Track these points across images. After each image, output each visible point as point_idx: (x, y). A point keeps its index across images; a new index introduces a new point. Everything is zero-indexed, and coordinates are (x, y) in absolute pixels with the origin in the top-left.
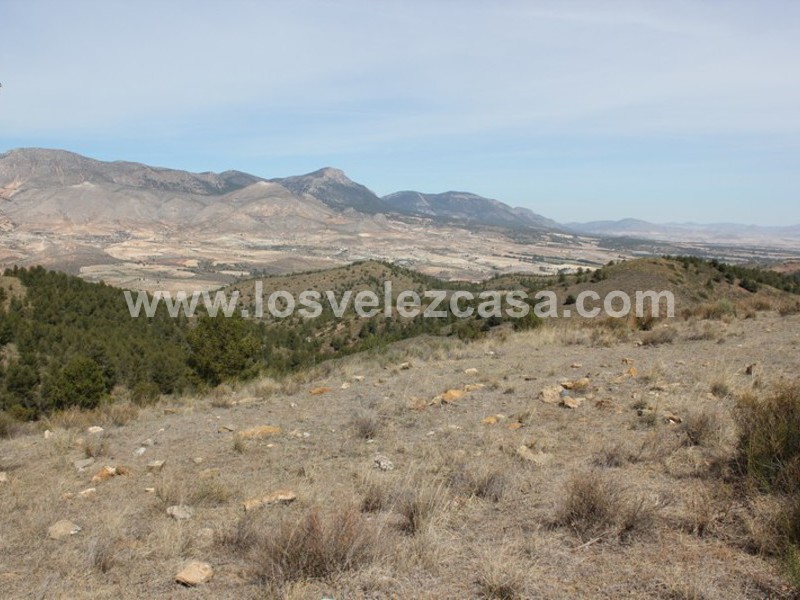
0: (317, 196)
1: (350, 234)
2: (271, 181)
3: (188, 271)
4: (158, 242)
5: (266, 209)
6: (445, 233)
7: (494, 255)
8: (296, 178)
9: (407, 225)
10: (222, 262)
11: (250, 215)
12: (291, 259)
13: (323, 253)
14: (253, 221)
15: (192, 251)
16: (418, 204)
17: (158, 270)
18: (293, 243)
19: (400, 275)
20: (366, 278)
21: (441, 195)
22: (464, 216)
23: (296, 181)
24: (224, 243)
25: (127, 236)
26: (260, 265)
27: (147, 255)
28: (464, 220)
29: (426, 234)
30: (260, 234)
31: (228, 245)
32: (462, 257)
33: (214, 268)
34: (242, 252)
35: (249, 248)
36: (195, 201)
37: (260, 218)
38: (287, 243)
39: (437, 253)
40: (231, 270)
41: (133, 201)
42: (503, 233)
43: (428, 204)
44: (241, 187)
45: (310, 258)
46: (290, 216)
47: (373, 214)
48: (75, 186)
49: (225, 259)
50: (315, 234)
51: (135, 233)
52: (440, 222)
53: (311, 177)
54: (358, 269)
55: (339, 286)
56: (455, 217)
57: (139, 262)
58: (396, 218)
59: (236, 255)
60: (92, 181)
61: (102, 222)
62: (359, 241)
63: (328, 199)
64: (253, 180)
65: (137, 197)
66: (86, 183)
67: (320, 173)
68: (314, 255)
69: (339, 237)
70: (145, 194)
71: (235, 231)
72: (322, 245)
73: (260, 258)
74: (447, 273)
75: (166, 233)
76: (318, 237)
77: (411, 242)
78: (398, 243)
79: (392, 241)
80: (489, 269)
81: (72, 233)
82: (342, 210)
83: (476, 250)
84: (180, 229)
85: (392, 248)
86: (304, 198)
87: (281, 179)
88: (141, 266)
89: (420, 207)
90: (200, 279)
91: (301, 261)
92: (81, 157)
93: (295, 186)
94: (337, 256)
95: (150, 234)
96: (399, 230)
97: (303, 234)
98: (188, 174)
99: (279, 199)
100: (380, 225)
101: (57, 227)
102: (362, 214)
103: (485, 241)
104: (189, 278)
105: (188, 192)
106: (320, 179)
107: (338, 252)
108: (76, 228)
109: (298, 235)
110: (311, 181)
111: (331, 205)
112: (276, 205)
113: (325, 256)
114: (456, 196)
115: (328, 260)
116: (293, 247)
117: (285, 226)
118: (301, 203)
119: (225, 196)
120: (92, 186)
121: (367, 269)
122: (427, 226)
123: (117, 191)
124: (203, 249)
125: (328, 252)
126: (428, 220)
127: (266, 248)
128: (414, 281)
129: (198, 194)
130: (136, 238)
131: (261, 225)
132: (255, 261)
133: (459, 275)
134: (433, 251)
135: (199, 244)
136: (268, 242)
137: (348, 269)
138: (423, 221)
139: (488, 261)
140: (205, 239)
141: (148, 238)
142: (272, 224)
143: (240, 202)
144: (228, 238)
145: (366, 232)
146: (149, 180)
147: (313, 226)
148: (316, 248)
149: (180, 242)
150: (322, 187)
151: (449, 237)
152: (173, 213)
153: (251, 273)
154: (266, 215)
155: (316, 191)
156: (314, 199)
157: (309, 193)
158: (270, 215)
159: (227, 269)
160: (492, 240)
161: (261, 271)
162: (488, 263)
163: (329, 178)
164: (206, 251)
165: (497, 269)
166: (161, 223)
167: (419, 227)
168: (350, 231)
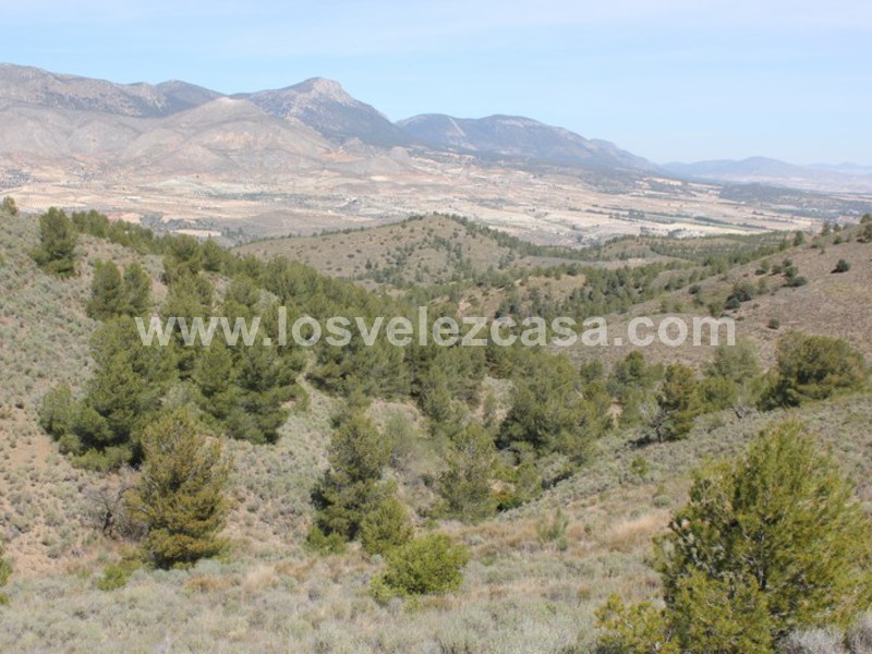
0: (306, 120)
1: (359, 177)
2: (232, 97)
4: (75, 187)
5: (233, 139)
6: (495, 177)
7: (571, 209)
8: (270, 92)
9: (439, 165)
10: (176, 217)
11: (208, 147)
12: (278, 212)
13: (321, 204)
14: (214, 157)
15: (129, 201)
16: (449, 134)
18: (274, 189)
19: (478, 235)
20: (431, 239)
21: (482, 120)
22: (516, 151)
23: (270, 97)
24: (172, 189)
25: (26, 177)
26: (234, 222)
27: (62, 206)
28: (522, 158)
29: (469, 178)
30: (225, 176)
31: (178, 192)
32: (525, 212)
33: (166, 225)
34: (203, 203)
35: (210, 196)
36: (125, 126)
37: (223, 151)
38: (265, 189)
39: (487, 206)
40: (195, 229)
41: (30, 124)
42: (580, 178)
43: (463, 134)
44: (191, 106)
45: (304, 211)
46: (268, 149)
47: (389, 148)
49: (180, 213)
50: (307, 175)
51: (36, 173)
52: (487, 160)
53: (294, 92)
55: (393, 250)
56: (504, 153)
58: (421, 154)
59: (193, 207)
62: (373, 188)
63: (320, 124)
64: (209, 96)
65: (36, 118)
67: (305, 86)
68: (308, 207)
69: (343, 181)
70: (50, 116)
71: (188, 171)
72: (320, 193)
75: (82, 173)
76: (310, 181)
77: (448, 190)
78: (430, 190)
79: (421, 188)
82: (342, 141)
83: (544, 200)
84: (103, 167)
85: (422, 199)
86: (288, 122)
87: (248, 95)
89: (451, 137)
93: (272, 106)
94: (342, 209)
95: (59, 174)
96: (428, 170)
97: (290, 176)
98: (111, 85)
99: (250, 124)
100: (402, 164)
102: (372, 147)
103: (555, 188)
105: (110, 111)
106: (306, 95)
107: (343, 204)
109: (281, 177)
110: (294, 98)
111: (327, 135)
112: (246, 133)
113: (326, 209)
114: (507, 122)
115: (330, 216)
116: (276, 196)
117: (262, 163)
118: (283, 131)
119: (167, 120)
121: (431, 226)
122: (468, 165)
124: (143, 197)
125: (329, 204)
126: (468, 157)
127: (235, 197)
128: (499, 245)
129: (127, 115)
130: (40, 181)
131: (227, 164)
132: (224, 216)
134: (482, 203)
135: (136, 190)
136: (239, 189)
137: (404, 227)
138: (460, 159)
139: (563, 217)
140: (144, 182)
141: (59, 181)
142: (243, 161)
143: (192, 128)
144: (178, 183)
145: (383, 174)
146: (52, 94)
147: (303, 165)
148: (310, 197)
149: (107, 187)
150: (310, 107)
151: (502, 182)
152: (92, 143)
153: (223, 234)
154: (233, 148)
155: (301, 112)
156: (303, 124)
157: (291, 115)
158: (238, 147)
159: (185, 227)
160: (565, 187)
161: (237, 231)
162: (564, 221)
163: (320, 94)
164: (149, 201)
165: (578, 229)
166: (74, 158)
167: (456, 167)
168: (358, 172)
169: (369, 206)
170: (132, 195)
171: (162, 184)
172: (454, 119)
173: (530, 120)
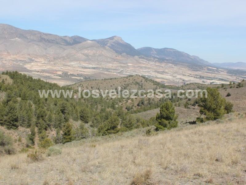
0: (111, 48)
1: (124, 64)
2: (92, 41)
3: (58, 76)
4: (46, 64)
5: (90, 52)
6: (163, 65)
7: (183, 75)
8: (102, 40)
9: (147, 61)
10: (72, 73)
11: (83, 54)
12: (100, 73)
13: (113, 71)
14: (85, 57)
15: (60, 68)
16: (152, 53)
17: (46, 75)
18: (100, 66)
19: (148, 81)
20: (134, 82)
21: (161, 49)
22: (171, 58)
23: (102, 41)
24: (72, 65)
25: (33, 61)
26: (87, 75)
27: (41, 69)
28: (171, 60)
29: (155, 65)
30: (87, 62)
31: (74, 66)
32: (170, 75)
33: (69, 75)
34: (80, 69)
35: (83, 68)
36: (61, 47)
37: (87, 55)
38: (98, 66)
39: (160, 73)
40: (76, 77)
41: (35, 46)
42: (187, 66)
43: (156, 53)
44: (79, 43)
45: (108, 73)
46: (100, 55)
48: (12, 39)
49: (73, 72)
50: (110, 63)
51: (36, 60)
52: (161, 60)
53: (109, 40)
54: (131, 78)
56: (167, 58)
57: (38, 72)
58: (143, 58)
59: (77, 70)
60: (19, 37)
61: (23, 55)
62: (128, 67)
63: (115, 49)
64: (85, 40)
65: (37, 45)
66: (17, 38)
67: (112, 38)
68: (109, 72)
69: (119, 65)
71: (77, 61)
72: (113, 68)
73: (88, 72)
74: (164, 81)
75: (49, 60)
76: (111, 65)
77: (149, 68)
78: (144, 68)
79: (141, 67)
80: (181, 81)
81: (10, 59)
82: (121, 54)
83: (176, 72)
84: (54, 59)
85: (141, 71)
86: (106, 48)
87: (96, 40)
88: (39, 73)
89: (152, 54)
90: (64, 80)
91: (104, 74)
92: (15, 28)
93: (102, 43)
94: (119, 73)
95: (42, 60)
96: (144, 62)
97: (105, 63)
98: (58, 36)
99: (95, 48)
100: (137, 61)
101: (4, 56)
102: (129, 56)
103: (180, 69)
104: (58, 79)
105: (57, 43)
106: (112, 41)
107: (120, 71)
108: (12, 56)
109: (103, 63)
110: (109, 41)
111: (117, 52)
112: (94, 51)
113: (114, 72)
114: (168, 50)
115: (114, 74)
116: (101, 68)
117: (98, 59)
118: (104, 50)
119: (73, 46)
120: (19, 39)
121: (135, 78)
122: (156, 62)
123: (29, 42)
124: (64, 67)
125: (115, 71)
126: (156, 59)
127: (89, 68)
128: (154, 84)
129: (62, 45)
130: (37, 62)
131: (88, 59)
132: (85, 73)
133: (168, 83)
134: (158, 72)
135: (62, 65)
136: (91, 66)
137: (127, 78)
138: (154, 60)
139: (181, 77)
140: (65, 63)
141: (42, 62)
142: (92, 58)
143: (80, 49)
144: (74, 64)
145: (131, 63)
146: (42, 38)
147: (109, 60)
148: (110, 69)
149: (54, 64)
150: (113, 44)
151: (165, 67)
152: (52, 52)
153: (84, 78)
154: (90, 55)
155: (110, 45)
156: (110, 49)
157: (108, 46)
158: (91, 54)
159: (74, 76)
160: (182, 69)
161: (88, 78)
162: (181, 78)
163: (116, 40)
164: (65, 68)
165: (185, 81)
166: (47, 56)
167: (152, 62)
168: (124, 63)
169: (126, 72)
170: (62, 67)
171: (71, 63)
172: (153, 49)
173: (175, 50)
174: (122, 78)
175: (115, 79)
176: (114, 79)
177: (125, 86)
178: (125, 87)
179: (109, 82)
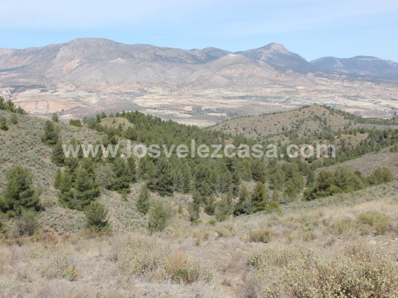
0: (267, 62)
1: (291, 87)
2: (235, 53)
3: (187, 113)
4: (166, 95)
5: (234, 72)
6: (356, 85)
7: (392, 100)
8: (252, 50)
9: (329, 80)
10: (208, 108)
11: (223, 76)
12: (252, 104)
13: (273, 100)
14: (226, 80)
15: (188, 100)
16: (335, 66)
17: (168, 113)
18: (252, 94)
19: (335, 114)
20: (313, 116)
21: (351, 59)
22: (368, 72)
23: (252, 53)
24: (207, 95)
25: (146, 92)
26: (233, 109)
27: (160, 104)
28: (370, 76)
29: (343, 86)
30: (230, 88)
31: (210, 96)
32: (369, 101)
33: (203, 111)
34: (220, 101)
35: (224, 98)
36: (188, 68)
37: (230, 78)
38: (248, 94)
39: (351, 99)
40: (215, 113)
41: (148, 69)
43: (342, 66)
44: (216, 58)
45: (265, 103)
46: (250, 76)
47: (306, 73)
48: (111, 61)
49: (210, 106)
50: (267, 88)
51: (150, 90)
52: (352, 78)
53: (262, 50)
54: (307, 110)
56: (361, 74)
57: (155, 109)
58: (321, 76)
59: (216, 103)
60: (122, 57)
61: (129, 84)
62: (297, 92)
63: (274, 64)
64: (225, 53)
65: (150, 66)
66: (119, 59)
67: (268, 47)
68: (267, 101)
69: (283, 89)
70: (156, 65)
71: (214, 87)
72: (273, 95)
73: (233, 104)
74: (359, 112)
75: (170, 89)
76: (269, 90)
77: (332, 92)
78: (324, 92)
79: (319, 91)
80: (390, 109)
81: (111, 91)
82: (284, 71)
83: (379, 96)
84: (178, 86)
85: (320, 97)
86: (259, 63)
87: (242, 52)
88: (157, 111)
89: (337, 68)
90: (196, 119)
91: (260, 106)
92: (114, 42)
93: (253, 56)
94: (282, 102)
95: (160, 90)
96: (323, 83)
97: (260, 88)
98: (182, 50)
99: (241, 65)
100: (311, 81)
101: (102, 87)
102: (298, 73)
103: (385, 89)
104: (188, 118)
106: (268, 51)
107: (283, 100)
108: (114, 87)
109: (256, 89)
110: (263, 52)
111: (277, 68)
112: (240, 69)
113: (275, 102)
114: (363, 59)
115: (276, 105)
116: (253, 97)
117: (247, 83)
118: (257, 68)
119: (206, 65)
120: (123, 60)
121: (313, 110)
122: (343, 80)
123: (137, 63)
124: (194, 99)
125: (277, 100)
126: (344, 76)
127: (235, 98)
128: (345, 118)
129: (189, 63)
130: (151, 93)
131: (231, 83)
132: (229, 107)
133: (367, 114)
134: (349, 98)
135: (191, 96)
136: (237, 94)
137: (300, 111)
138: (340, 77)
139: (388, 103)
140: (195, 93)
141: (159, 93)
142: (239, 82)
143: (217, 68)
144: (210, 92)
145: (302, 86)
146: (158, 56)
147: (266, 83)
148: (268, 97)
149: (179, 95)
150: (270, 56)
151: (359, 88)
152: (174, 76)
153: (227, 115)
154: (234, 76)
155: (266, 59)
156: (266, 64)
157: (262, 60)
158: (237, 76)
159: (212, 112)
160: (390, 89)
161: (234, 113)
162: (388, 105)
163: (275, 50)
164: (196, 101)
165: (395, 109)
166: (167, 83)
167: (337, 81)
168: (290, 85)
169: (295, 101)
170: (190, 98)
171: (203, 93)
172: (337, 59)
173: (375, 58)
174: (291, 111)
175: (281, 112)
176: (278, 113)
177: (297, 123)
178: (297, 126)
179: (272, 119)
